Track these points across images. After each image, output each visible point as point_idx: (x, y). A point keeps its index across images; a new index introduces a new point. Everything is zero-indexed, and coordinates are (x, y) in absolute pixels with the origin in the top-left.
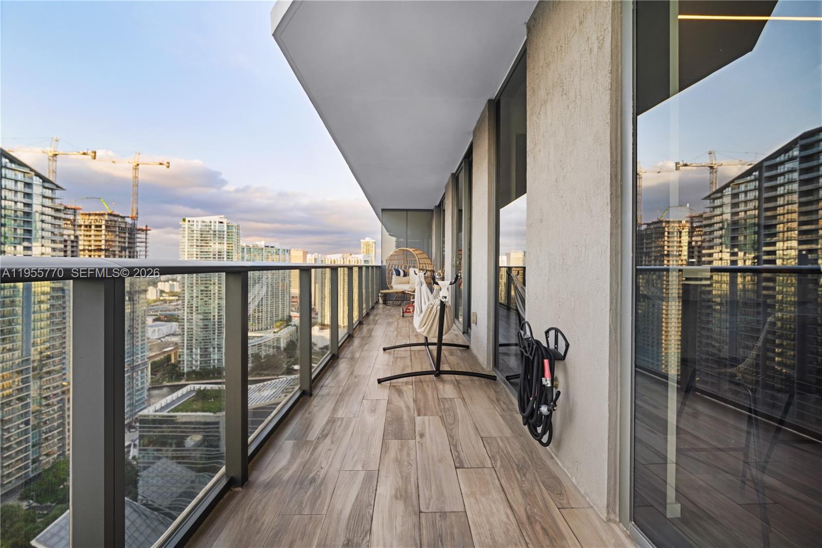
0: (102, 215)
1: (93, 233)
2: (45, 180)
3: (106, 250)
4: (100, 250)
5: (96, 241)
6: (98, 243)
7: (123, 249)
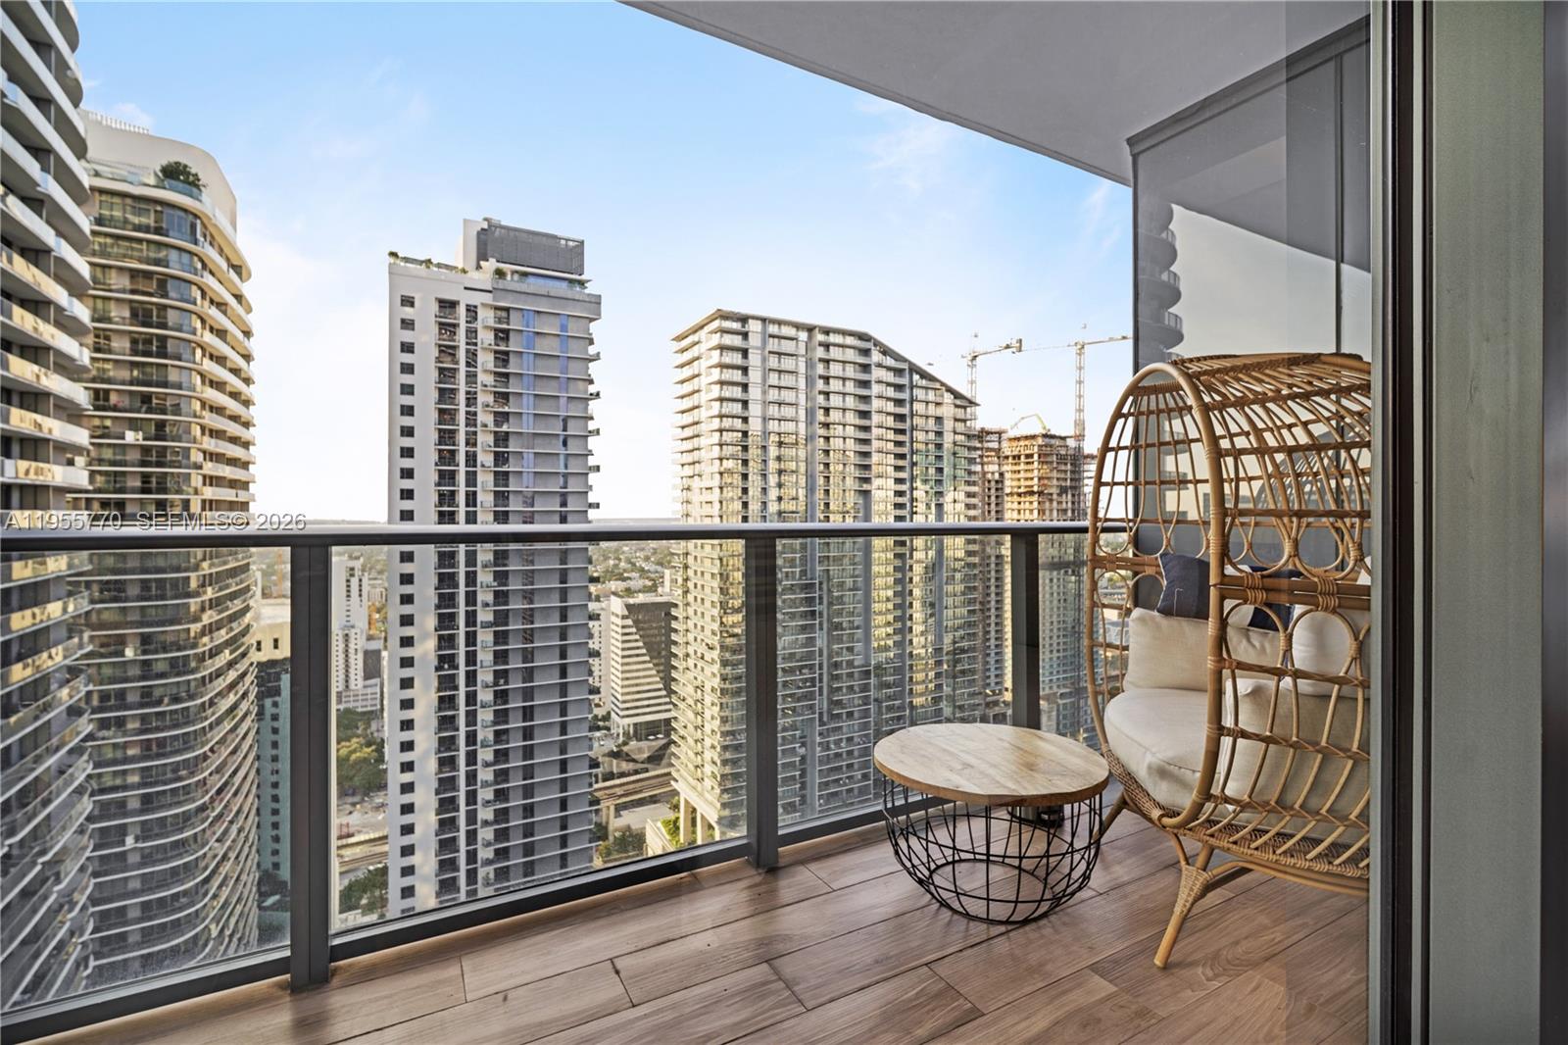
0: (1033, 437)
1: (1022, 467)
2: (957, 395)
3: (1040, 493)
4: (1032, 493)
5: (1026, 479)
6: (1029, 483)
7: (1063, 491)
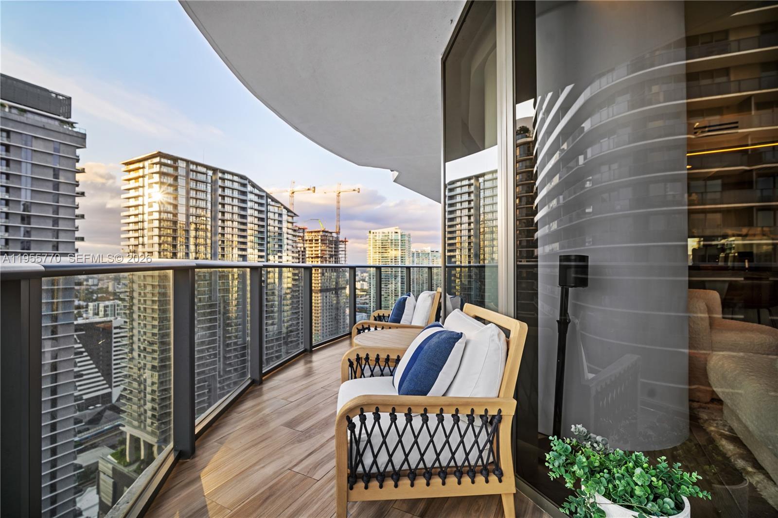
0: (319, 232)
1: (314, 245)
2: (289, 211)
3: (322, 257)
4: (318, 257)
5: (315, 251)
6: (317, 252)
7: (331, 256)
